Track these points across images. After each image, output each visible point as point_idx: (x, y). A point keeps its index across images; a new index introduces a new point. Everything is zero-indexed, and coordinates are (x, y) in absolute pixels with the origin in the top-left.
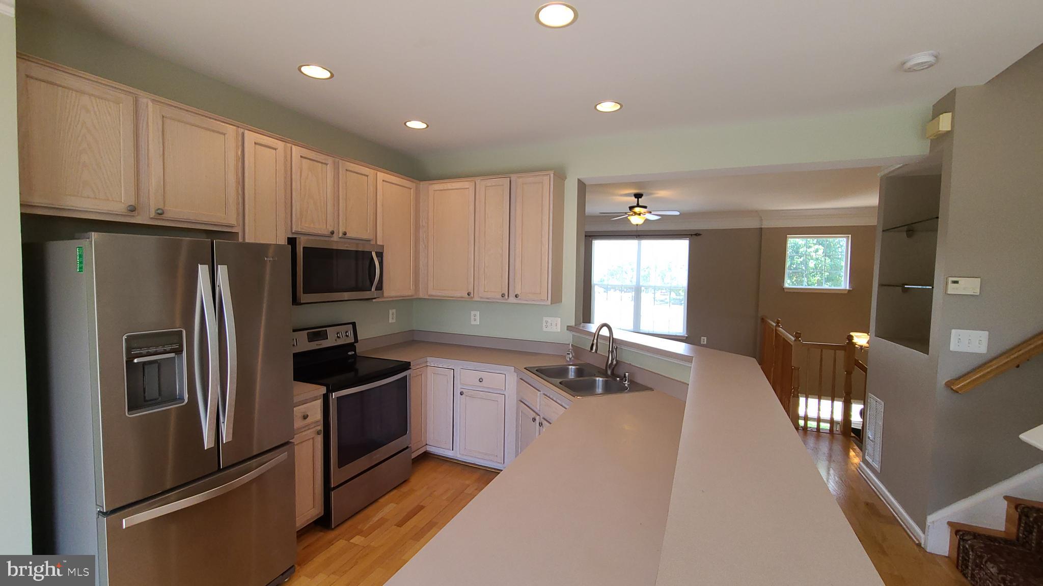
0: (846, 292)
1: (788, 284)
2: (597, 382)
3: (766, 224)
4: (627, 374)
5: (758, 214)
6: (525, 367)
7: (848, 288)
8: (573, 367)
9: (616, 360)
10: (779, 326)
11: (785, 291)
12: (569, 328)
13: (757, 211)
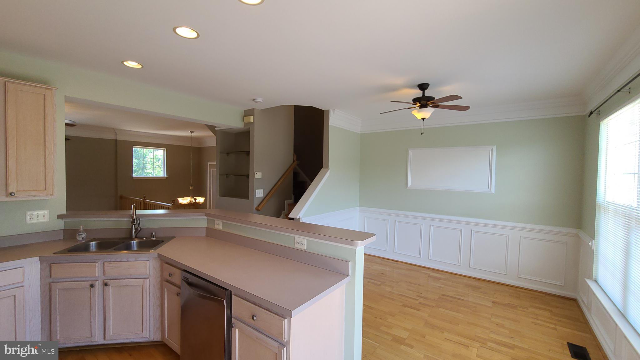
0: (165, 178)
1: (135, 175)
2: (133, 244)
3: (119, 138)
4: (154, 233)
5: (115, 131)
6: (52, 253)
7: (166, 176)
8: (94, 242)
9: (140, 227)
10: (145, 199)
11: (134, 179)
12: (60, 217)
13: (114, 129)
